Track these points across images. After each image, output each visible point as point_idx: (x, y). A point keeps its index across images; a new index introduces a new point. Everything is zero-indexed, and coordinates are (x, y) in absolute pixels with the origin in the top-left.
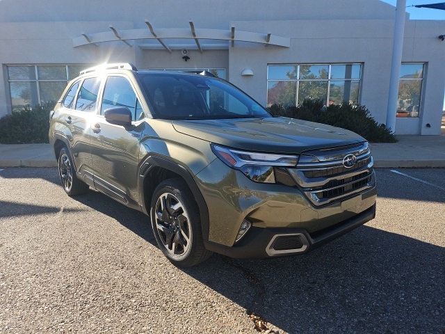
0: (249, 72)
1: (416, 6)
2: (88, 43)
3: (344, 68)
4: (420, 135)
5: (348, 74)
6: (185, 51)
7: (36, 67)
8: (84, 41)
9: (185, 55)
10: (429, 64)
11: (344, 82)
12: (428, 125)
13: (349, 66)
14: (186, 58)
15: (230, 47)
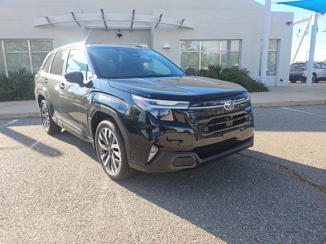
0: (167, 46)
1: (277, 3)
2: (48, 23)
3: (226, 42)
5: (229, 47)
6: (119, 30)
7: (2, 42)
8: (45, 22)
9: (119, 33)
10: (281, 40)
11: (226, 53)
13: (229, 41)
14: (120, 35)
15: (153, 28)
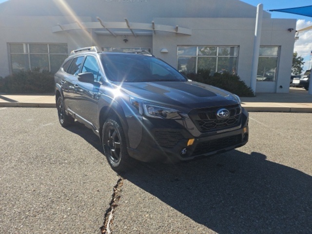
0: (165, 50)
1: (270, 11)
4: (275, 93)
10: (282, 47)
12: (281, 87)
14: (126, 41)
15: (153, 34)
